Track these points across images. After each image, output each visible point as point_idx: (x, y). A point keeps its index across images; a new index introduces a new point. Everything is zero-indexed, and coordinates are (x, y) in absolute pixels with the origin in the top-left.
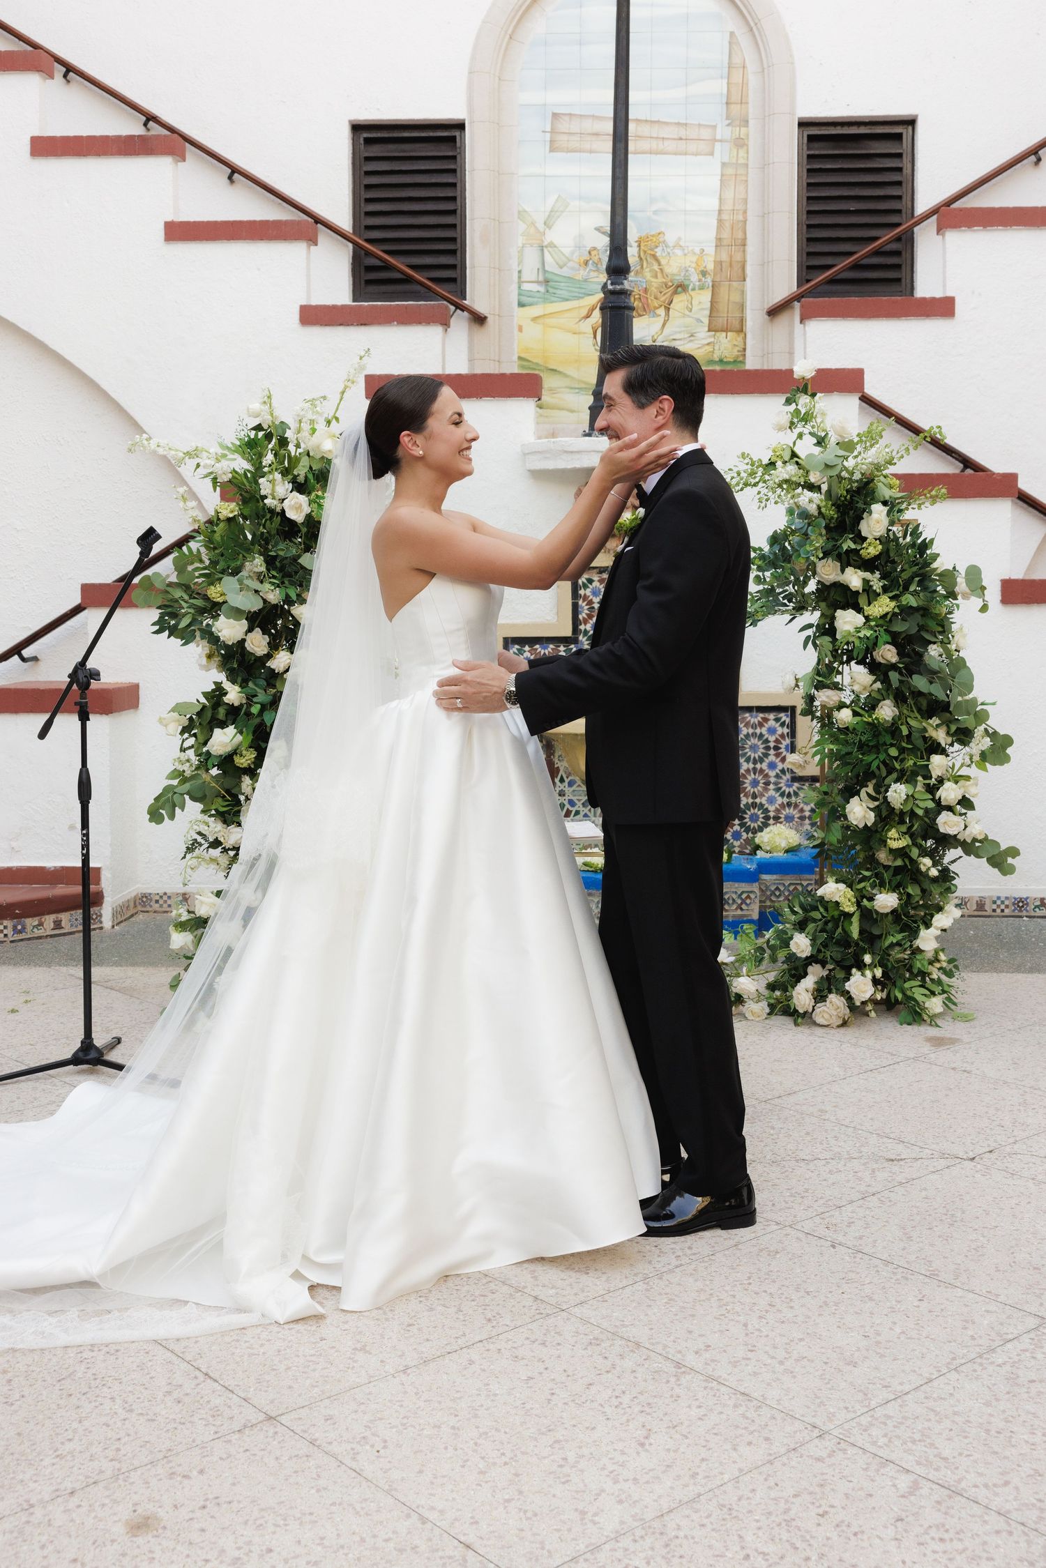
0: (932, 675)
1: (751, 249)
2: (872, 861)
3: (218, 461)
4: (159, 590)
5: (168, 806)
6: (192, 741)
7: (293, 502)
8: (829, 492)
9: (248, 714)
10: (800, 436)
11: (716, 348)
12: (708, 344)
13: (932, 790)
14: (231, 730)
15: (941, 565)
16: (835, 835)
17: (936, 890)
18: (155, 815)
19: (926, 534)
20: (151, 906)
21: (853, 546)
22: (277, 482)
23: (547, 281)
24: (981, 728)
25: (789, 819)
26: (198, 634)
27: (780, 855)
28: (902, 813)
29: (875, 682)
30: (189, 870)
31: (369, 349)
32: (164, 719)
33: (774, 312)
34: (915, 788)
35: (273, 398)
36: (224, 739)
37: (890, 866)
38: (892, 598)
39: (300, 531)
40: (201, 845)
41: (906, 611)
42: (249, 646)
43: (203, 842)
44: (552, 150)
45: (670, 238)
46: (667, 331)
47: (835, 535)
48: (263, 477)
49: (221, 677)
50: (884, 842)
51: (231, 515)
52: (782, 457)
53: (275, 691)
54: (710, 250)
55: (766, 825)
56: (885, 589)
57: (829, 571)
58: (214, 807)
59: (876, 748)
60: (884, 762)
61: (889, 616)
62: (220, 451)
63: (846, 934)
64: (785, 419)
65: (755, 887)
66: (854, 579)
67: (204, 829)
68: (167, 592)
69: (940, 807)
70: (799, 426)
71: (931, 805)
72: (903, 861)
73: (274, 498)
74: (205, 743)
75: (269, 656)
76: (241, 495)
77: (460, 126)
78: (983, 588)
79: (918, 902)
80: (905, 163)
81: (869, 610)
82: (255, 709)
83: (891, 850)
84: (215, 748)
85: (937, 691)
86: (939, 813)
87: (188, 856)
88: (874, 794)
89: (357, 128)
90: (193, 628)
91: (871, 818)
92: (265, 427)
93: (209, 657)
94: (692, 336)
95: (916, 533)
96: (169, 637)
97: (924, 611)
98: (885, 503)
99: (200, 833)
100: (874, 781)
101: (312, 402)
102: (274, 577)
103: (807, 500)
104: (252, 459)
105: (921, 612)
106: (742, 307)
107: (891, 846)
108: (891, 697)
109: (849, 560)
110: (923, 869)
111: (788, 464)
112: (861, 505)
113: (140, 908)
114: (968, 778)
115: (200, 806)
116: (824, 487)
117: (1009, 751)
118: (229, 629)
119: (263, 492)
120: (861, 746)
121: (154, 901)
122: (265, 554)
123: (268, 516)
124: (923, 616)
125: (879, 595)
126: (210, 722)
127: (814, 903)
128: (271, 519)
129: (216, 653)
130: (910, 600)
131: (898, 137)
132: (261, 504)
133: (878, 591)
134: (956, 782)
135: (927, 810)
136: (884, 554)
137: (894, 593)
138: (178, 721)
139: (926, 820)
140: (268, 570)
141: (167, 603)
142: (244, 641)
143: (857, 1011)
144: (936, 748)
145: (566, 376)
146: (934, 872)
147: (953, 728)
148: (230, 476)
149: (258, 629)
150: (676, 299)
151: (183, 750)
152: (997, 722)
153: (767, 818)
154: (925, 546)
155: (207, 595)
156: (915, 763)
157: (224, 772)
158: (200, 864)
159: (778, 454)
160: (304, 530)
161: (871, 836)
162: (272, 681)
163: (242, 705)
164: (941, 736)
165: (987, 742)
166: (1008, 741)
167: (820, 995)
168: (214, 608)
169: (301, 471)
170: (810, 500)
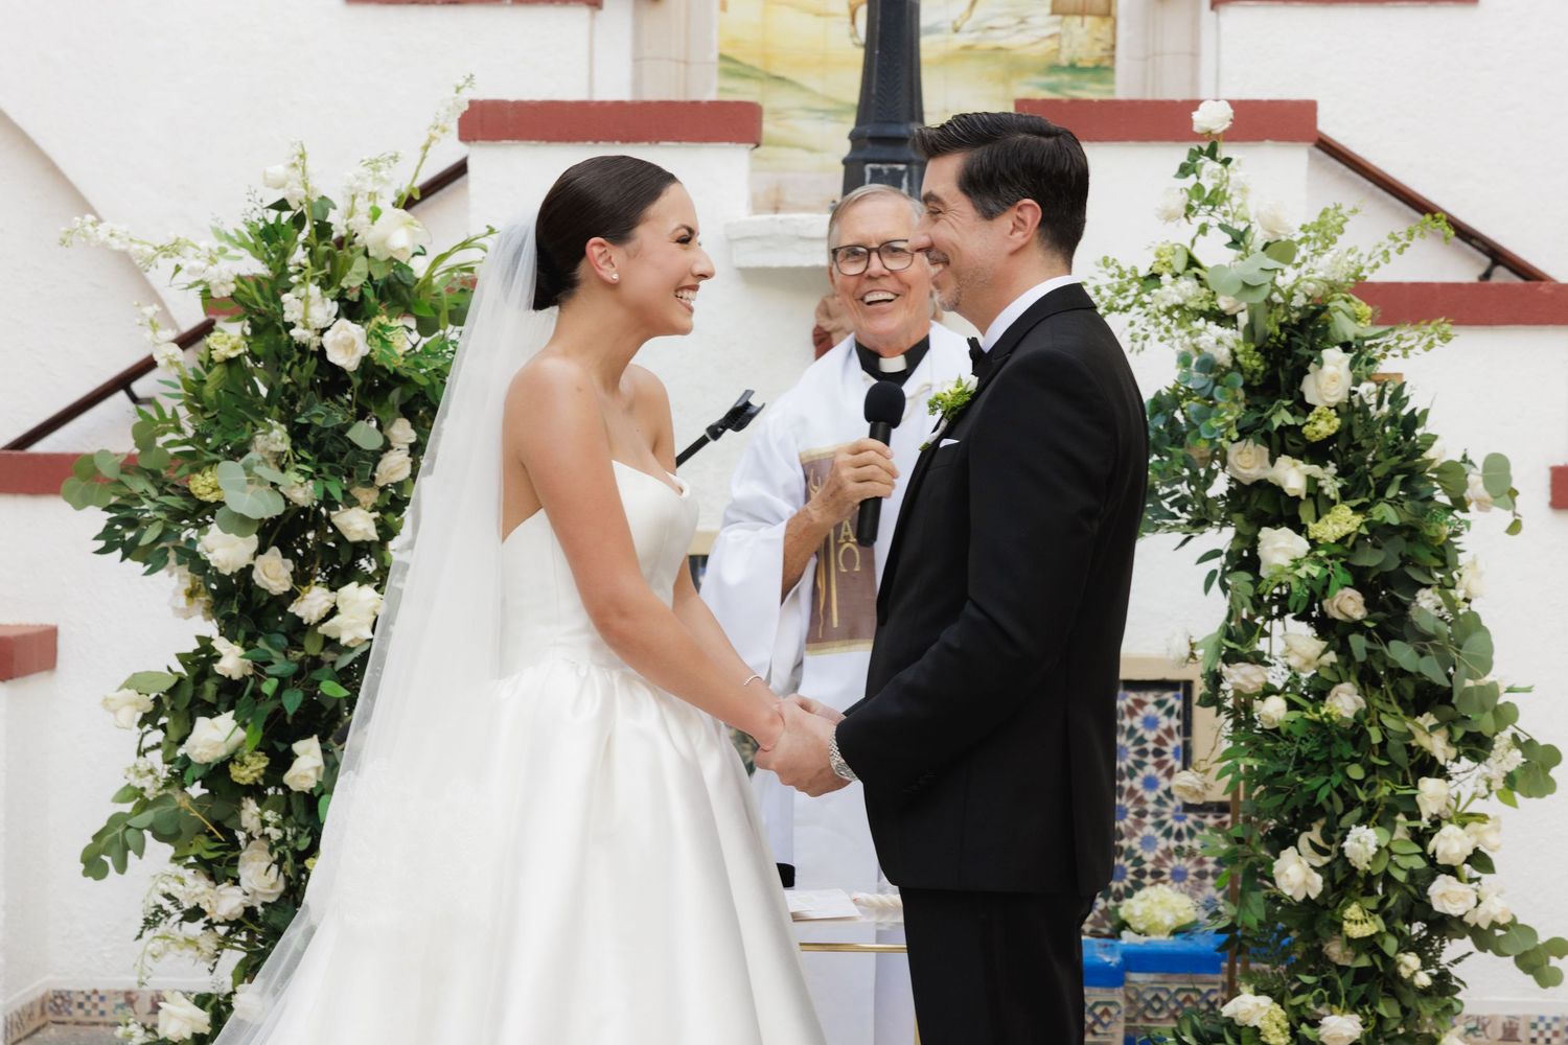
0: (1424, 641)
2: (1317, 959)
3: (213, 261)
4: (106, 479)
5: (116, 849)
6: (157, 736)
7: (339, 337)
8: (1250, 329)
9: (257, 694)
10: (1203, 229)
11: (1065, 42)
12: (1051, 37)
13: (1421, 837)
14: (226, 720)
15: (1441, 452)
16: (1254, 914)
17: (1427, 1010)
18: (93, 865)
19: (1416, 402)
20: (70, 1013)
21: (1290, 420)
22: (312, 301)
24: (1506, 734)
25: (1179, 875)
26: (172, 555)
27: (1161, 939)
28: (1369, 878)
29: (1325, 651)
30: (149, 960)
31: (472, 76)
32: (112, 700)
34: (1392, 831)
35: (309, 157)
36: (214, 736)
37: (1347, 968)
38: (1356, 510)
39: (349, 383)
40: (169, 915)
41: (1380, 532)
42: (259, 577)
43: (172, 909)
46: (980, 13)
47: (1259, 400)
48: (288, 290)
49: (211, 629)
50: (1337, 926)
51: (233, 354)
52: (1171, 266)
53: (301, 654)
55: (1138, 886)
56: (1345, 494)
57: (1249, 462)
58: (193, 851)
59: (1328, 766)
60: (1339, 790)
61: (1351, 540)
62: (215, 244)
64: (1178, 201)
65: (1118, 995)
66: (1292, 475)
67: (175, 889)
68: (120, 482)
69: (1435, 868)
70: (1201, 212)
71: (1419, 864)
72: (1372, 959)
73: (306, 327)
74: (181, 742)
75: (292, 595)
76: (250, 319)
78: (1513, 493)
79: (1395, 1030)
81: (1316, 530)
82: (268, 687)
83: (1350, 941)
84: (197, 751)
85: (1431, 669)
86: (1433, 878)
87: (148, 934)
88: (1321, 843)
90: (163, 545)
91: (1316, 885)
92: (293, 204)
93: (191, 594)
94: (1023, 21)
95: (1398, 399)
96: (122, 560)
97: (1411, 532)
98: (1346, 347)
99: (168, 896)
100: (1322, 822)
101: (374, 165)
102: (304, 461)
103: (1213, 341)
104: (271, 259)
105: (1406, 534)
107: (1350, 934)
108: (1353, 678)
109: (1284, 443)
110: (1405, 973)
111: (1181, 278)
112: (1304, 351)
113: (50, 1016)
114: (1482, 818)
115: (168, 850)
116: (1243, 319)
117: (1554, 773)
118: (225, 549)
119: (288, 317)
120: (1301, 762)
121: (75, 1004)
122: (288, 419)
123: (297, 356)
124: (1408, 540)
125: (1333, 503)
126: (190, 706)
127: (1215, 1029)
128: (301, 362)
129: (203, 589)
130: (1386, 513)
132: (285, 337)
133: (1332, 496)
134: (1463, 826)
135: (1412, 873)
136: (1345, 432)
137: (1359, 501)
138: (136, 703)
139: (1412, 889)
140: (294, 448)
141: (123, 502)
142: (250, 568)
144: (1429, 766)
145: (801, 88)
146: (1423, 979)
147: (1459, 733)
148: (233, 287)
149: (275, 550)
151: (141, 753)
152: (1533, 722)
153: (1141, 873)
154: (1413, 421)
155: (188, 489)
156: (1393, 792)
157: (212, 792)
158: (167, 948)
159: (1164, 260)
160: (357, 382)
161: (1316, 916)
162: (298, 638)
163: (245, 679)
164: (1438, 746)
165: (1516, 758)
166: (1552, 756)
168: (202, 511)
169: (353, 280)
170: (1218, 341)
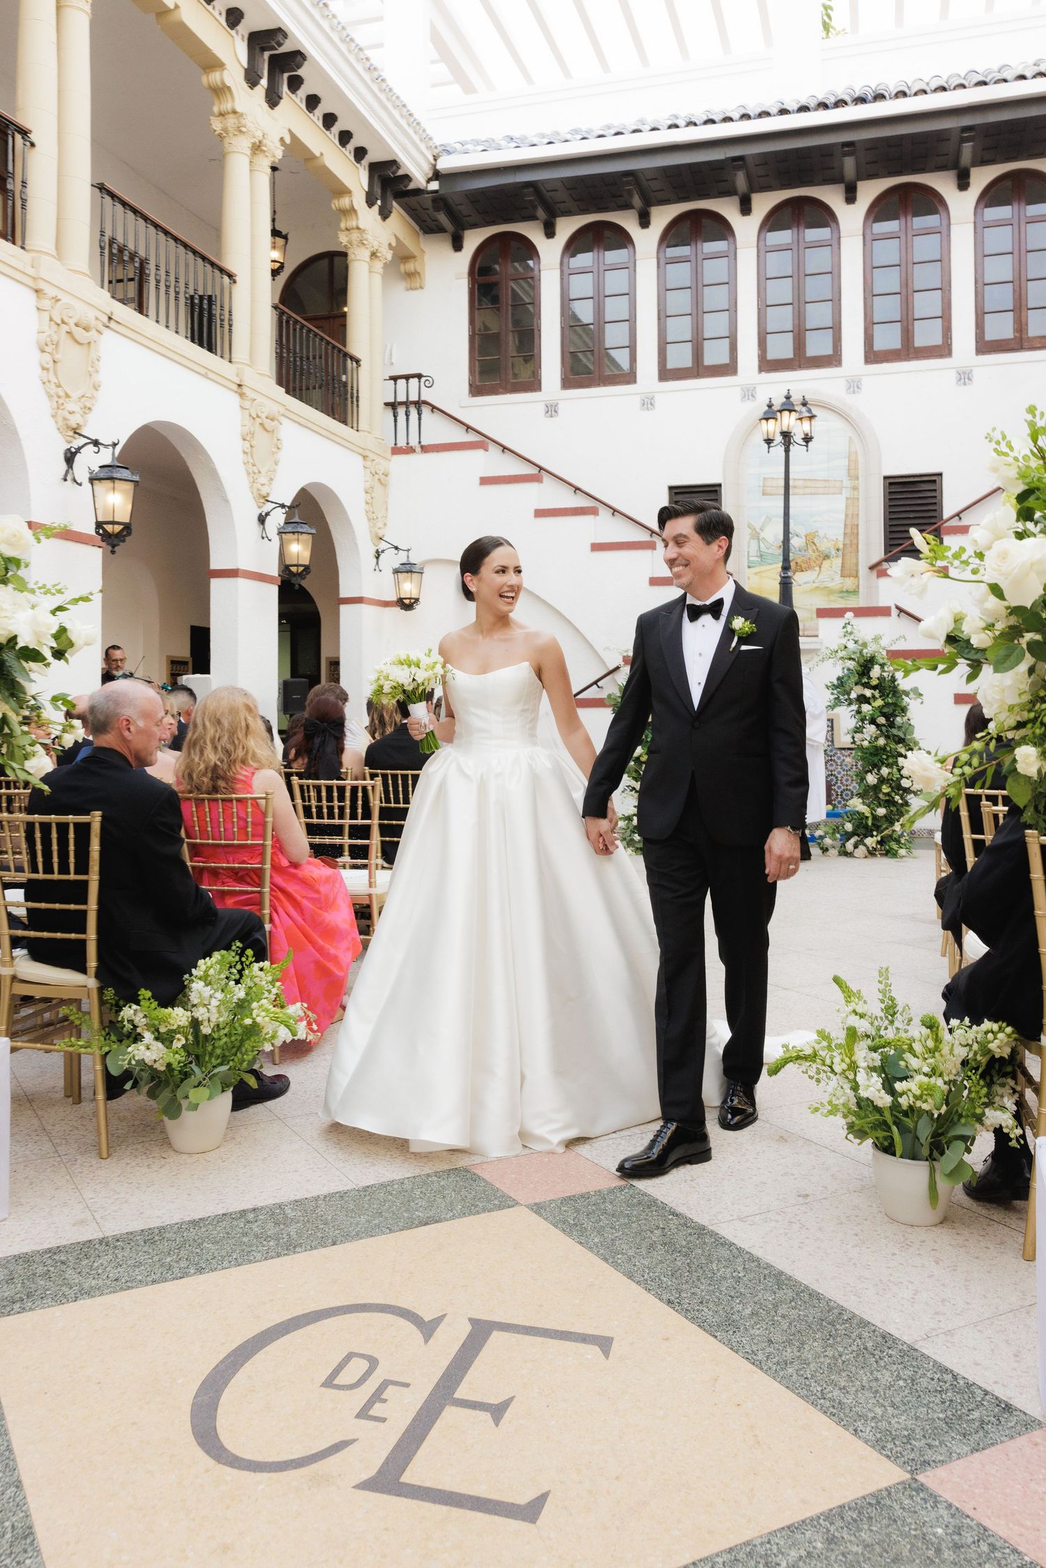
0: (899, 728)
1: (861, 537)
2: (876, 797)
8: (859, 661)
10: (849, 639)
11: (844, 585)
12: (840, 583)
13: (899, 770)
15: (903, 688)
16: (863, 787)
17: (902, 809)
19: (895, 677)
21: (868, 681)
23: (761, 556)
28: (888, 779)
29: (877, 731)
33: (872, 568)
34: (892, 769)
37: (883, 799)
38: (882, 700)
41: (888, 704)
44: (764, 494)
45: (821, 534)
46: (820, 577)
47: (861, 677)
50: (881, 790)
54: (841, 538)
56: (880, 696)
57: (859, 690)
59: (876, 755)
60: (880, 760)
61: (882, 706)
63: (867, 824)
64: (842, 634)
66: (868, 693)
69: (902, 777)
70: (848, 636)
71: (898, 776)
72: (889, 797)
77: (720, 485)
79: (894, 812)
80: (937, 494)
81: (874, 704)
83: (884, 794)
85: (901, 734)
86: (902, 780)
88: (876, 772)
89: (671, 488)
91: (876, 781)
95: (892, 676)
97: (895, 705)
98: (881, 665)
100: (877, 767)
106: (857, 565)
107: (884, 792)
108: (883, 736)
109: (867, 685)
111: (843, 651)
112: (870, 666)
116: (857, 659)
120: (871, 754)
130: (889, 700)
131: (934, 481)
133: (877, 697)
135: (897, 778)
136: (880, 683)
137: (883, 698)
143: (871, 853)
144: (901, 755)
150: (825, 562)
154: (895, 681)
156: (893, 761)
159: (839, 647)
161: (876, 788)
164: (903, 751)
167: (856, 847)
170: (851, 664)
